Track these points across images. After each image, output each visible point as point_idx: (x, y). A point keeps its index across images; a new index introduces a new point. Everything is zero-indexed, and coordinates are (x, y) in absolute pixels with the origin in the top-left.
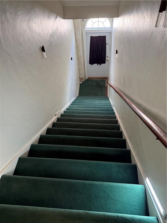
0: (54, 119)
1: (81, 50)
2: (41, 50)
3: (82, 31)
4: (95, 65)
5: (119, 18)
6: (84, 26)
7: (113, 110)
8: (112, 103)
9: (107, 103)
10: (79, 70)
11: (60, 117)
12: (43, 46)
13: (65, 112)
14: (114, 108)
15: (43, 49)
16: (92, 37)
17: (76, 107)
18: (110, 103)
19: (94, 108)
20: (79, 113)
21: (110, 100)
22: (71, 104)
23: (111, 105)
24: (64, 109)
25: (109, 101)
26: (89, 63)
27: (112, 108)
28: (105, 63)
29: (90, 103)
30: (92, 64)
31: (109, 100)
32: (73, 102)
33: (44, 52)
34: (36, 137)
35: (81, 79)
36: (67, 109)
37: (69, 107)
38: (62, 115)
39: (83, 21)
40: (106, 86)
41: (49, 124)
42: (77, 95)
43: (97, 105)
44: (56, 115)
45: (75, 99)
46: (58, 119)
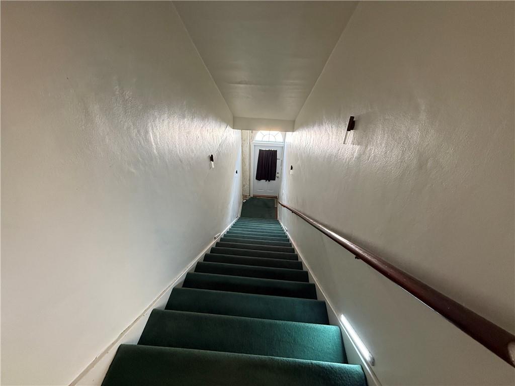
0: (212, 243)
1: (247, 164)
2: (209, 159)
3: (249, 143)
4: (263, 181)
5: (294, 133)
6: (252, 138)
7: (286, 236)
8: (285, 228)
9: (279, 228)
10: (243, 186)
11: (219, 241)
12: (212, 155)
13: (225, 235)
14: (287, 233)
15: (212, 158)
16: (260, 151)
17: (239, 231)
18: (282, 228)
19: (263, 232)
20: (244, 237)
21: (282, 224)
22: (232, 227)
23: (283, 230)
24: (224, 232)
25: (281, 226)
26: (256, 179)
27: (285, 233)
28: (275, 180)
29: (257, 227)
30: (260, 180)
31: (280, 224)
32: (234, 225)
33: (213, 161)
34: (192, 264)
35: (244, 196)
36: (228, 232)
37: (230, 229)
38: (222, 239)
39: (252, 132)
40: (276, 206)
41: (206, 250)
42: (239, 216)
43: (265, 229)
44: (215, 238)
45: (237, 221)
46: (217, 244)
